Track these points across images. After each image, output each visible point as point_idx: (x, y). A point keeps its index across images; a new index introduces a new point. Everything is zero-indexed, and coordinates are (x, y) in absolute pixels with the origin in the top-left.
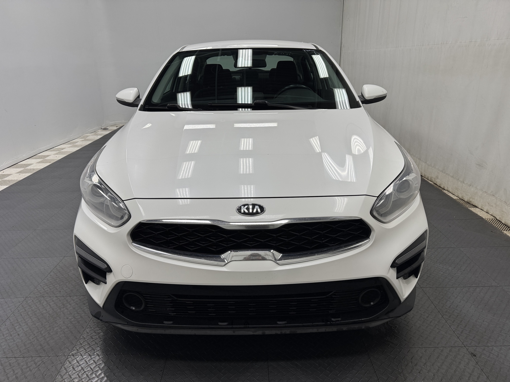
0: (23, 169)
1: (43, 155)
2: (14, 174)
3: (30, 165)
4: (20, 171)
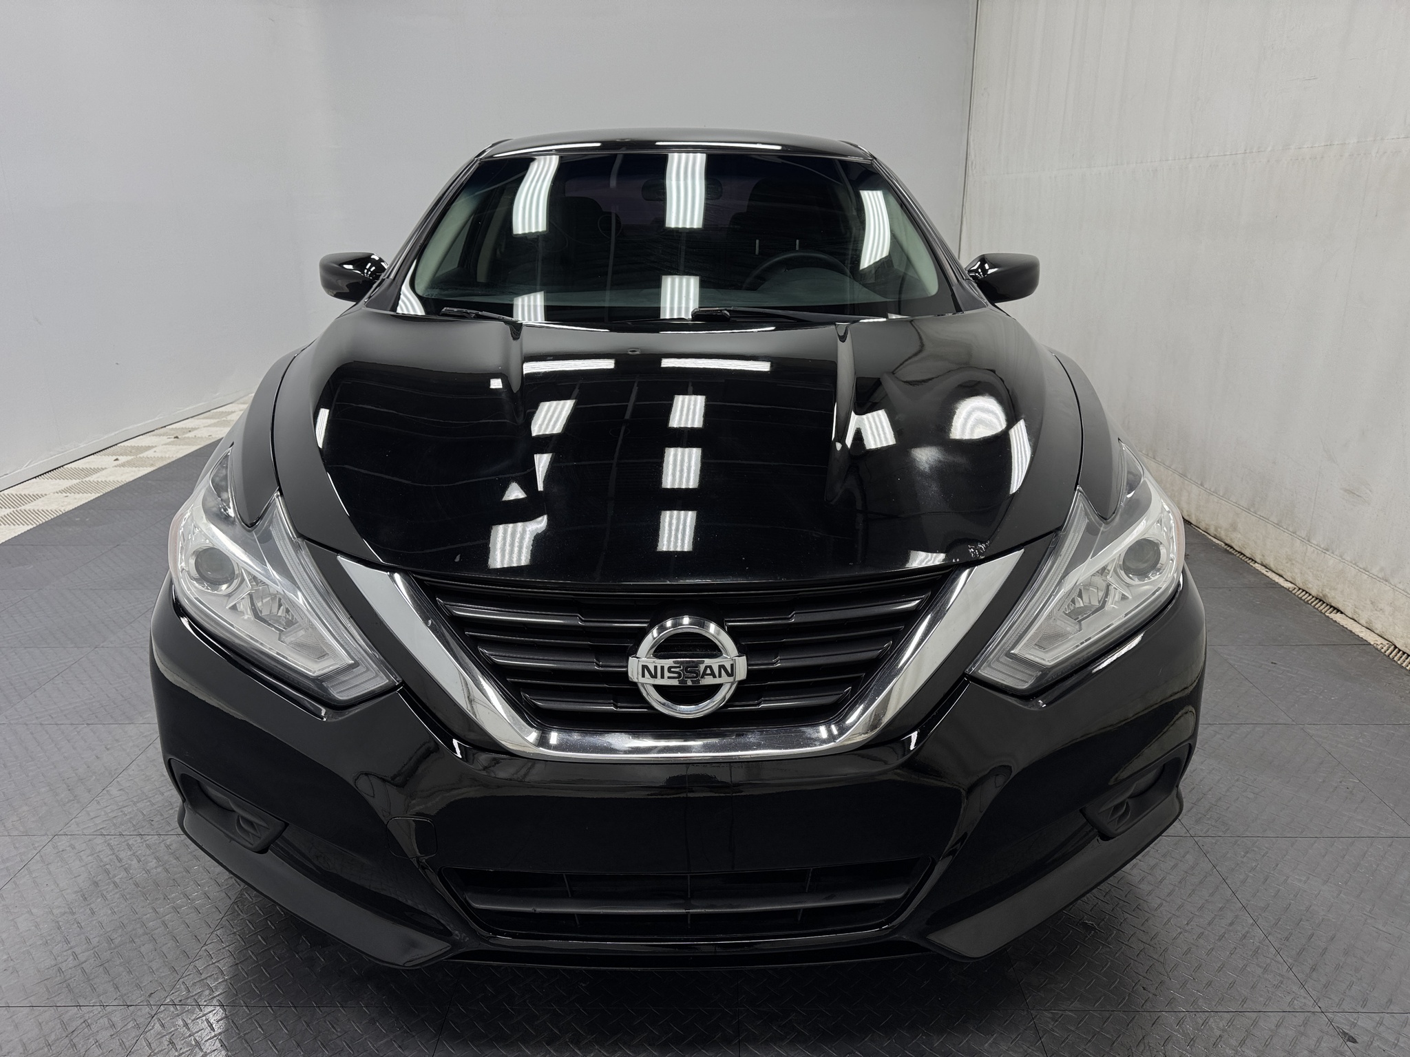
0: (78, 481)
1: (136, 445)
2: (52, 494)
3: (96, 471)
4: (68, 486)
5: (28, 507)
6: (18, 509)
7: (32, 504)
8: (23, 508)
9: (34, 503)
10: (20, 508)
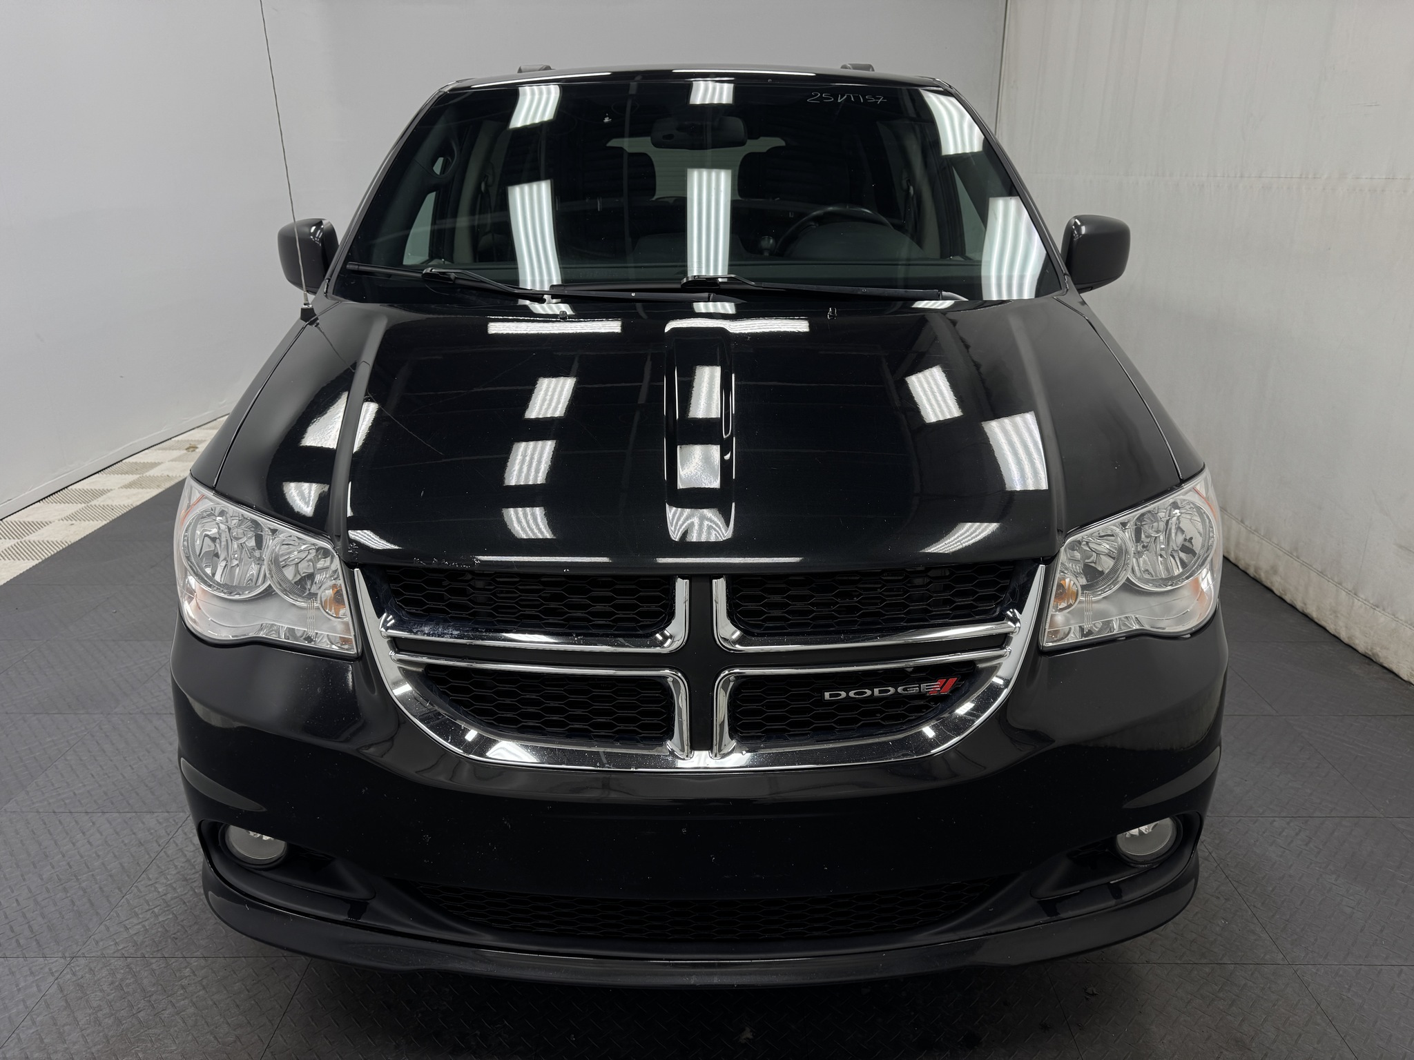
0: (83, 505)
1: (142, 462)
2: (57, 521)
3: (103, 492)
4: (73, 511)
5: (33, 537)
6: (22, 541)
7: (37, 533)
8: (27, 538)
9: (40, 532)
10: (25, 538)
